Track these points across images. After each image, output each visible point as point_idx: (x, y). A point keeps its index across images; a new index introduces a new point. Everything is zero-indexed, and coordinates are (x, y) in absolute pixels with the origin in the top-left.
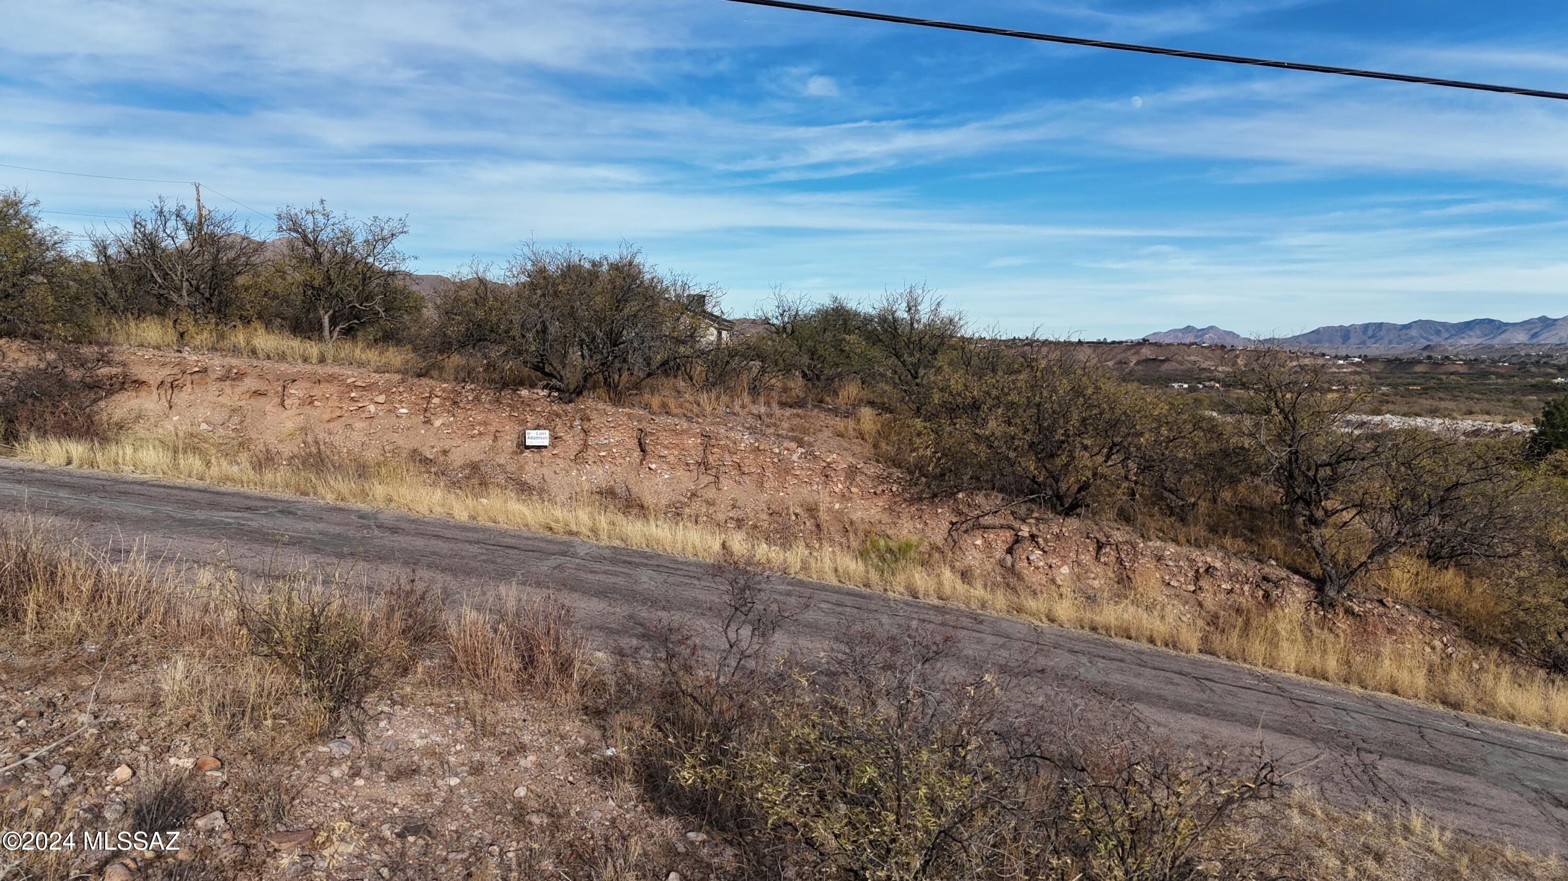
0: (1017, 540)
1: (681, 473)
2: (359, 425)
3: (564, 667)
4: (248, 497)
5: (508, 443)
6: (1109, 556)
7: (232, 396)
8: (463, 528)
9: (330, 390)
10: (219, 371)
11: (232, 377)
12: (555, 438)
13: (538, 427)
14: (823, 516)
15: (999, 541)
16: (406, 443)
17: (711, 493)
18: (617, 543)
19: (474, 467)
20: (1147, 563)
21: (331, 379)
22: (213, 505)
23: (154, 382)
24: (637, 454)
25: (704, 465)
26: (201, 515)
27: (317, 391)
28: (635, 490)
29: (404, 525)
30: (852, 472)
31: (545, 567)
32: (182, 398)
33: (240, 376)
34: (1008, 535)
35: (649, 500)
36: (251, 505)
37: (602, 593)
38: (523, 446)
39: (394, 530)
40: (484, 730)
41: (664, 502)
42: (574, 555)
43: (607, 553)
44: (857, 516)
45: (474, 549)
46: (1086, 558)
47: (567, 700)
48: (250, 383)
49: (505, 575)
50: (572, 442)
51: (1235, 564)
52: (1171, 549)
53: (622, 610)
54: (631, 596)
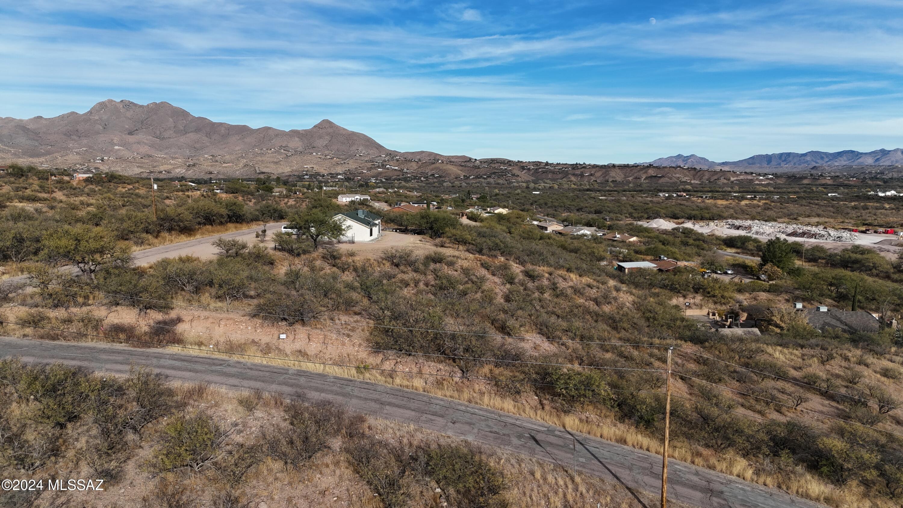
0: (397, 362)
1: (318, 344)
2: (239, 332)
3: (282, 404)
4: (219, 360)
5: (276, 337)
6: (418, 366)
7: (208, 324)
8: (265, 366)
9: (231, 322)
10: (203, 318)
11: (206, 318)
12: (287, 336)
13: (283, 334)
14: (351, 357)
15: (393, 362)
16: (251, 337)
17: (325, 351)
18: (299, 368)
19: (267, 344)
20: (426, 367)
21: (231, 319)
22: (214, 364)
23: (187, 321)
24: (308, 340)
25: (324, 343)
26: (214, 368)
27: (227, 322)
28: (307, 350)
29: (253, 367)
30: (360, 345)
31: (281, 378)
32: (194, 324)
33: (208, 318)
34: (395, 361)
35: (309, 353)
36: (222, 363)
37: (292, 386)
38: (279, 337)
39: (251, 369)
40: (269, 414)
41: (313, 353)
42: (288, 374)
43: (296, 372)
44: (359, 357)
45: (267, 374)
46: (413, 366)
47: (281, 409)
48: (211, 320)
49: (273, 382)
50: (291, 337)
51: (447, 368)
52: (433, 364)
53: (294, 390)
54: (298, 386)
